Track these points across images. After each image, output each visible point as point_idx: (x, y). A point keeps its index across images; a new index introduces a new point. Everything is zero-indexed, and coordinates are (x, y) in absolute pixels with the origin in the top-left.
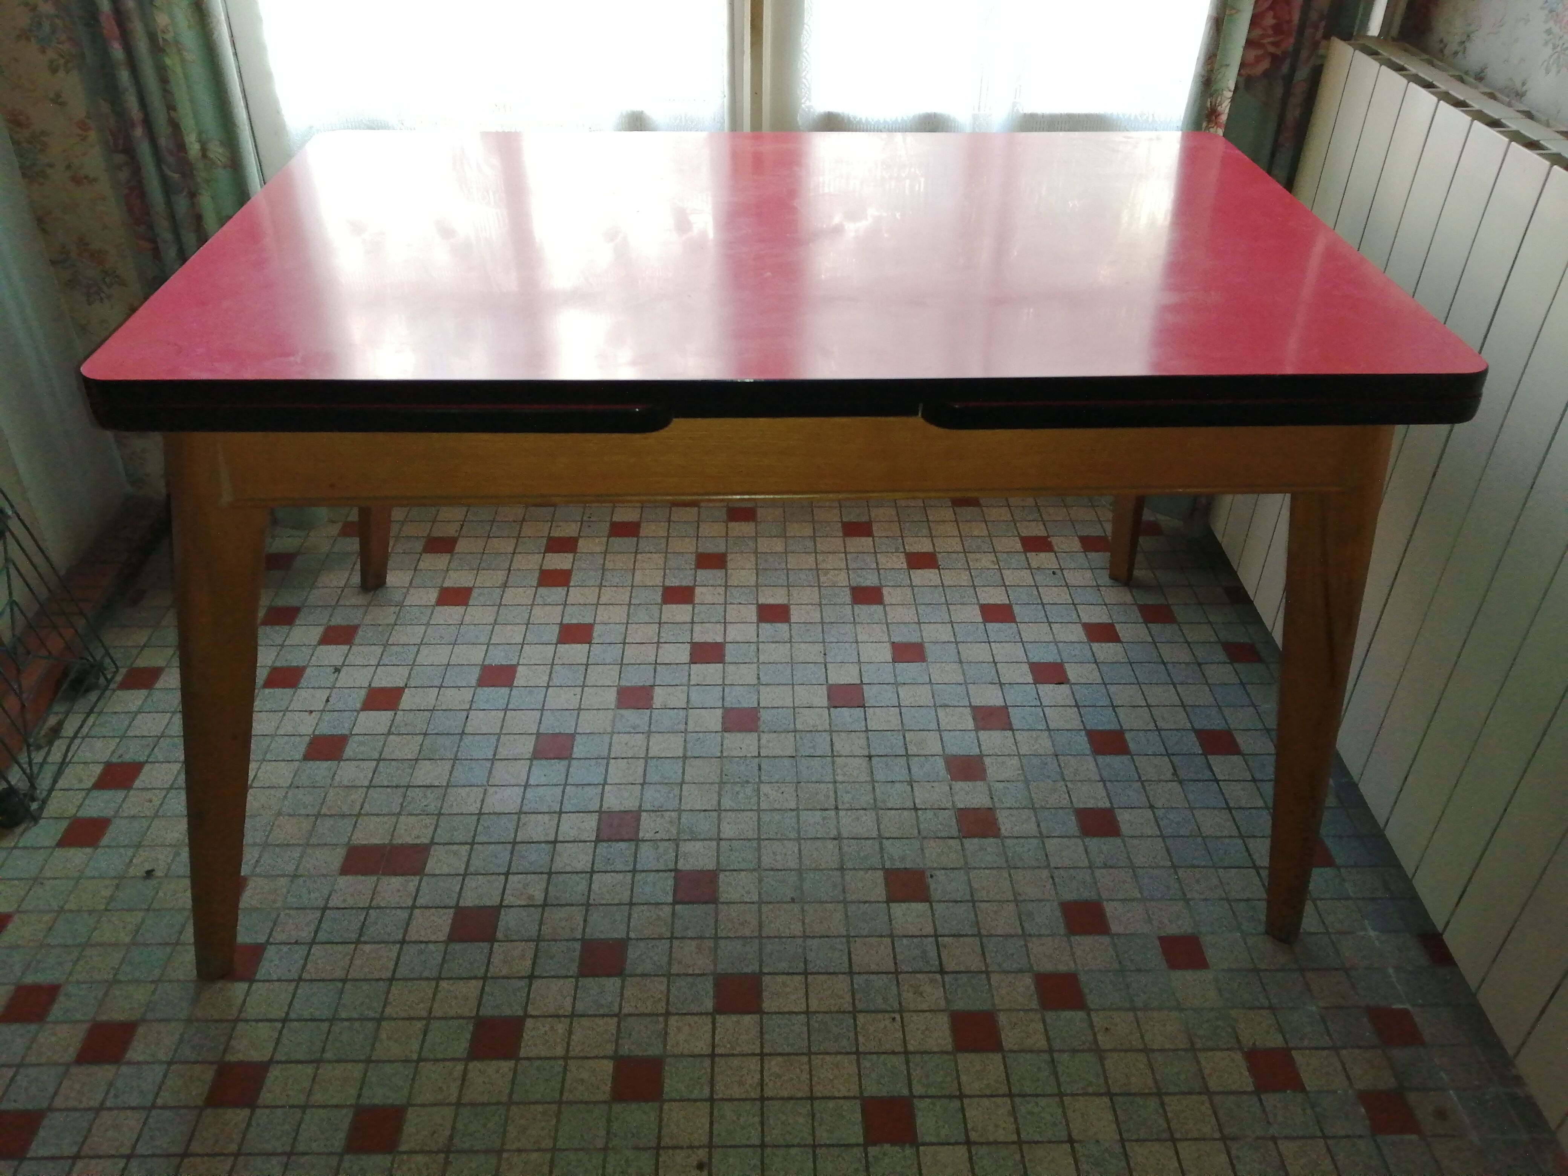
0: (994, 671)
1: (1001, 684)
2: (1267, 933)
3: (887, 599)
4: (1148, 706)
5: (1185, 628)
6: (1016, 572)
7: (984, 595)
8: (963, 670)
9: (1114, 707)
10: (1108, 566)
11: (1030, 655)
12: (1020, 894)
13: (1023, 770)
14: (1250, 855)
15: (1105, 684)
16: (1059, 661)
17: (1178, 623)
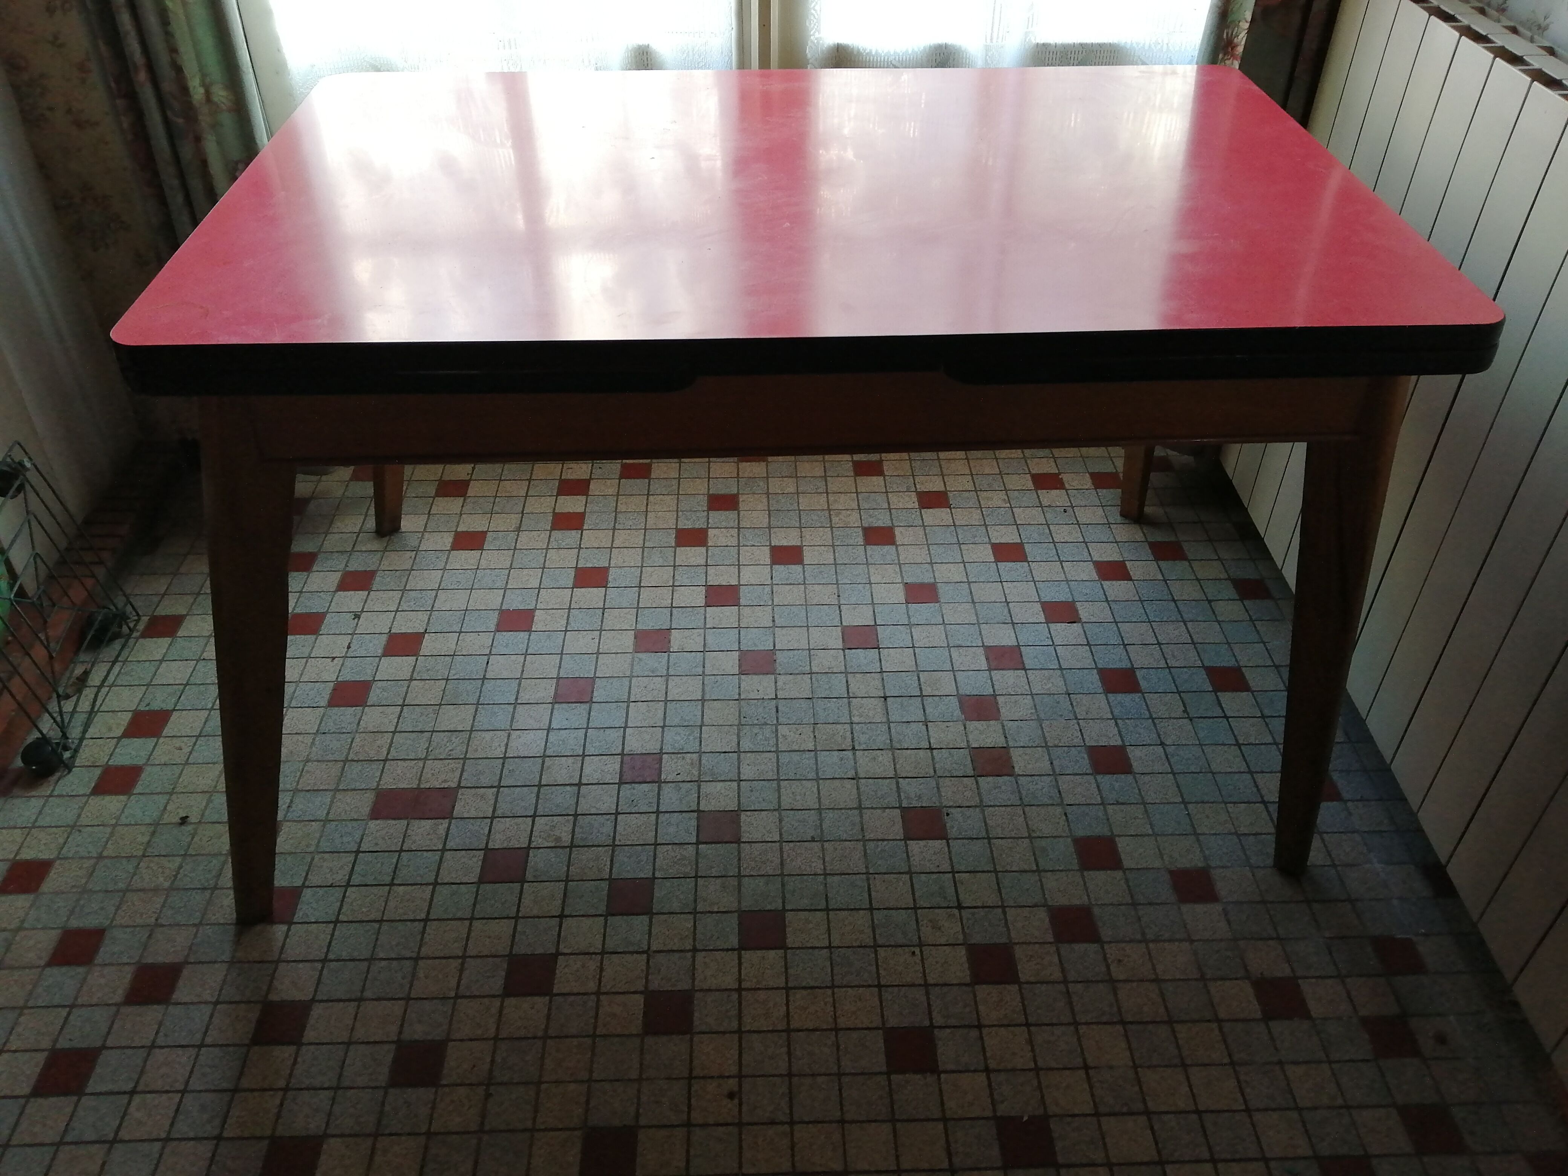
0: (1006, 611)
1: (1013, 623)
2: (1274, 866)
3: (899, 539)
4: (1159, 644)
5: (1195, 565)
6: (1028, 511)
7: (995, 534)
8: (976, 610)
9: (1125, 645)
10: (1119, 503)
11: (1042, 595)
12: (1033, 831)
13: (1036, 709)
14: (1258, 790)
15: (1116, 623)
16: (1070, 600)
17: (1189, 560)
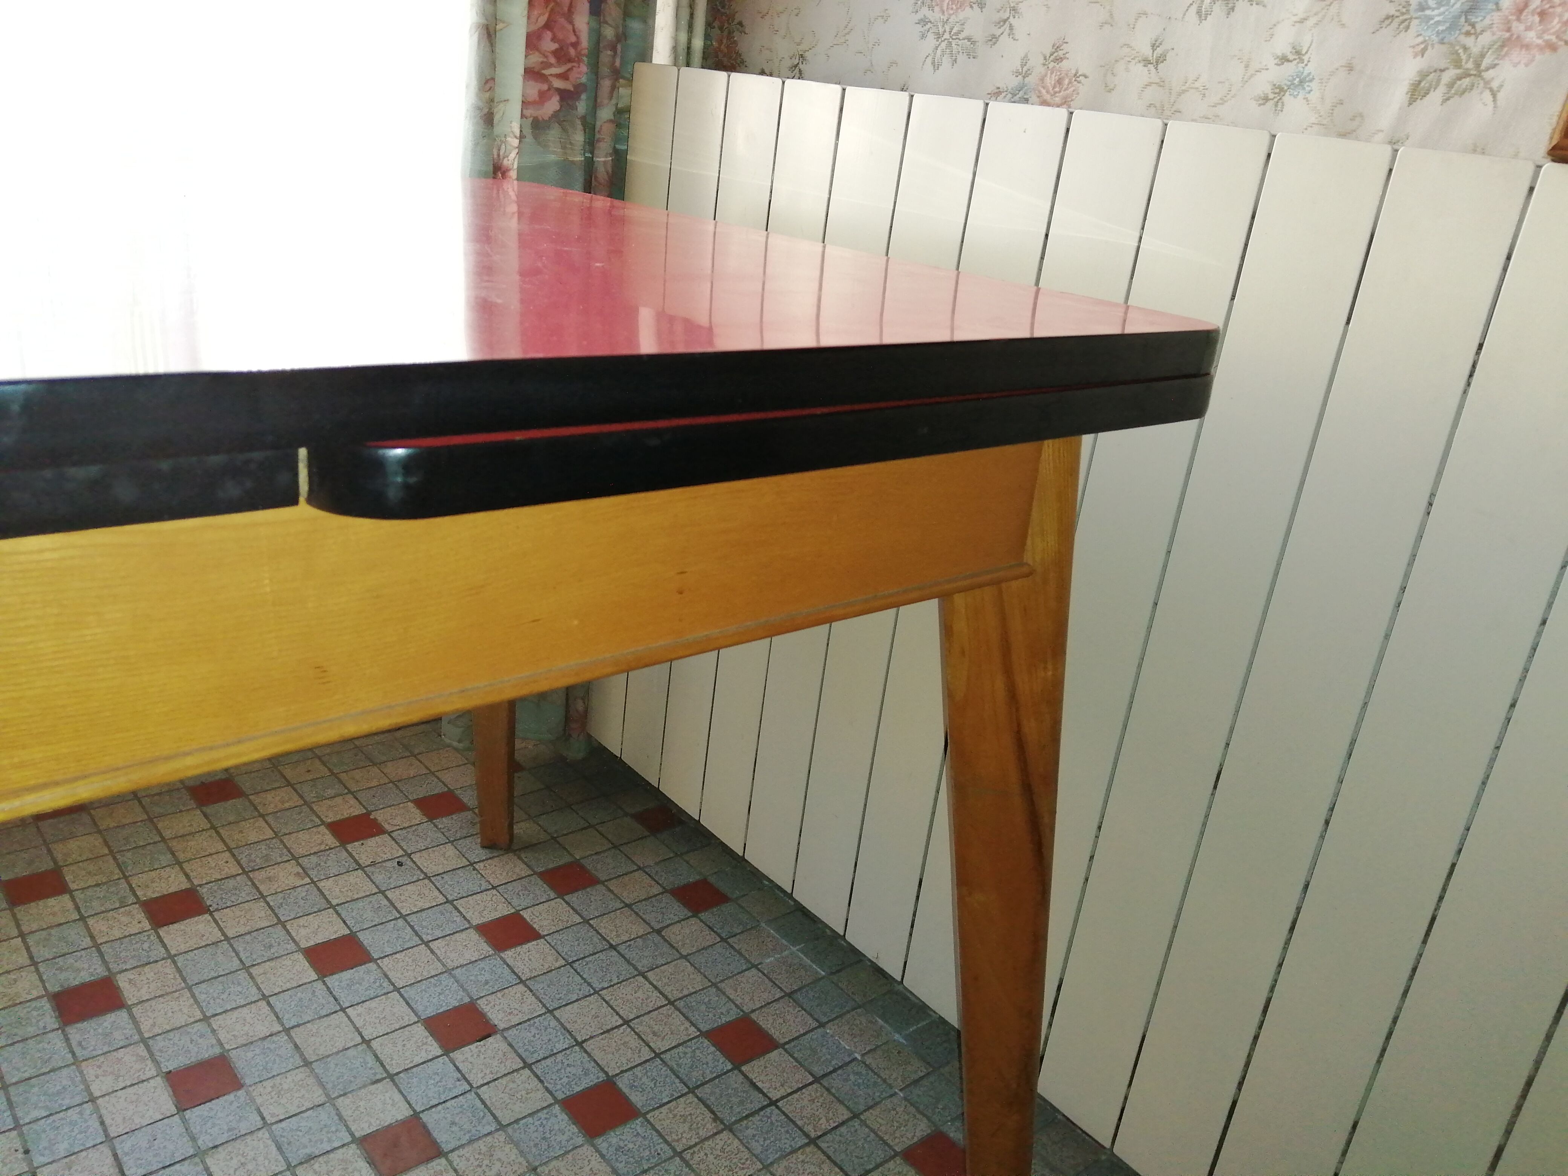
0: (371, 1060)
1: (391, 1077)
3: (130, 994)
4: (626, 1022)
5: (614, 886)
6: (341, 880)
7: (303, 932)
8: (317, 1077)
9: (580, 1045)
10: (477, 829)
11: (420, 1008)
15: (551, 1012)
16: (467, 1000)
17: (603, 883)
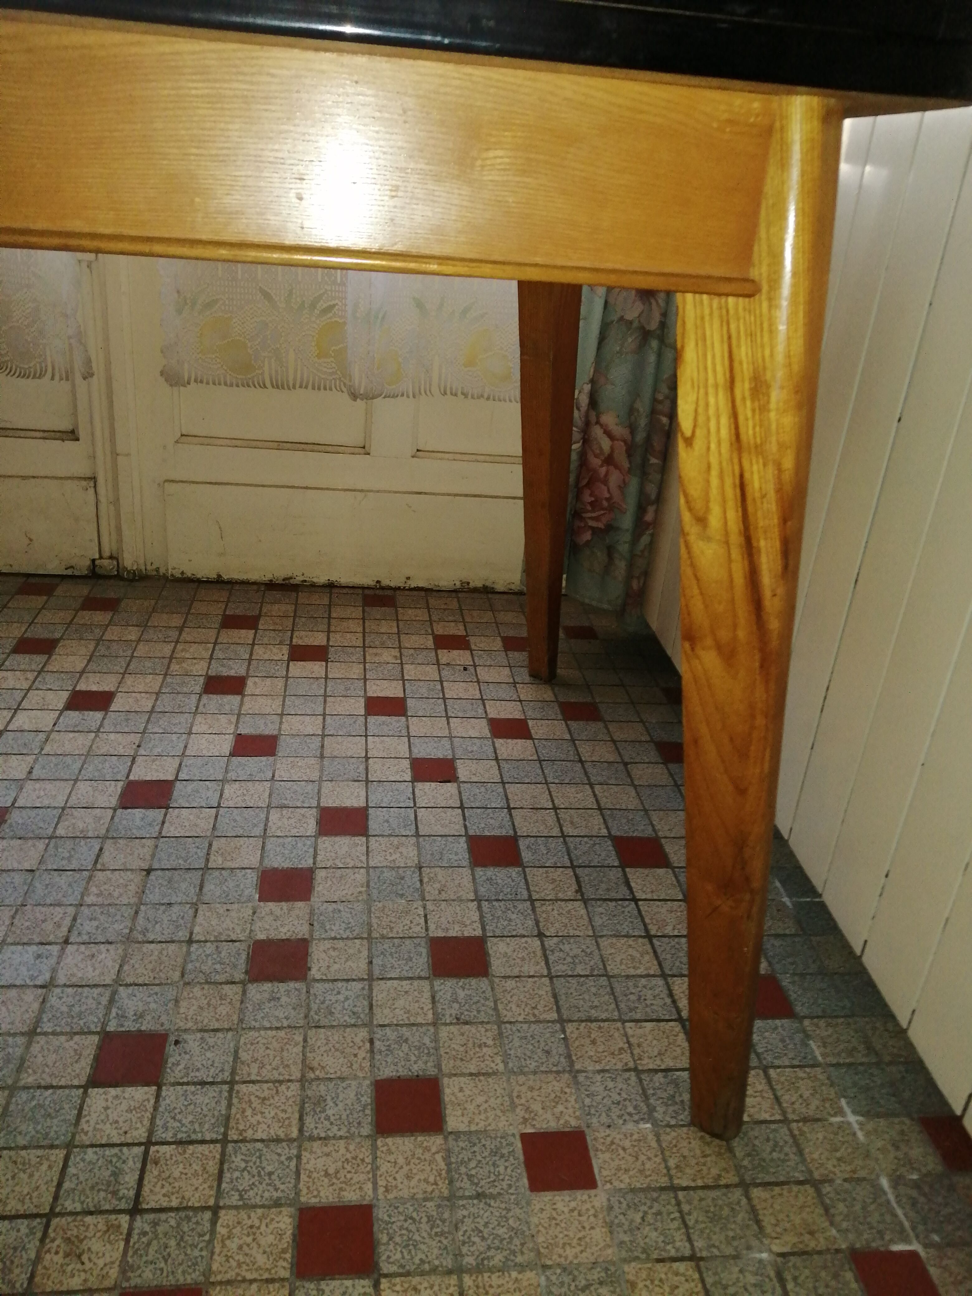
0: (362, 767)
1: (368, 782)
2: (692, 1123)
3: (249, 689)
4: (555, 808)
5: (611, 727)
6: (420, 668)
7: (374, 687)
8: (322, 766)
9: (509, 809)
11: (415, 751)
12: (312, 1069)
13: (368, 886)
14: (674, 1002)
15: (503, 783)
16: (450, 757)
17: (605, 722)
